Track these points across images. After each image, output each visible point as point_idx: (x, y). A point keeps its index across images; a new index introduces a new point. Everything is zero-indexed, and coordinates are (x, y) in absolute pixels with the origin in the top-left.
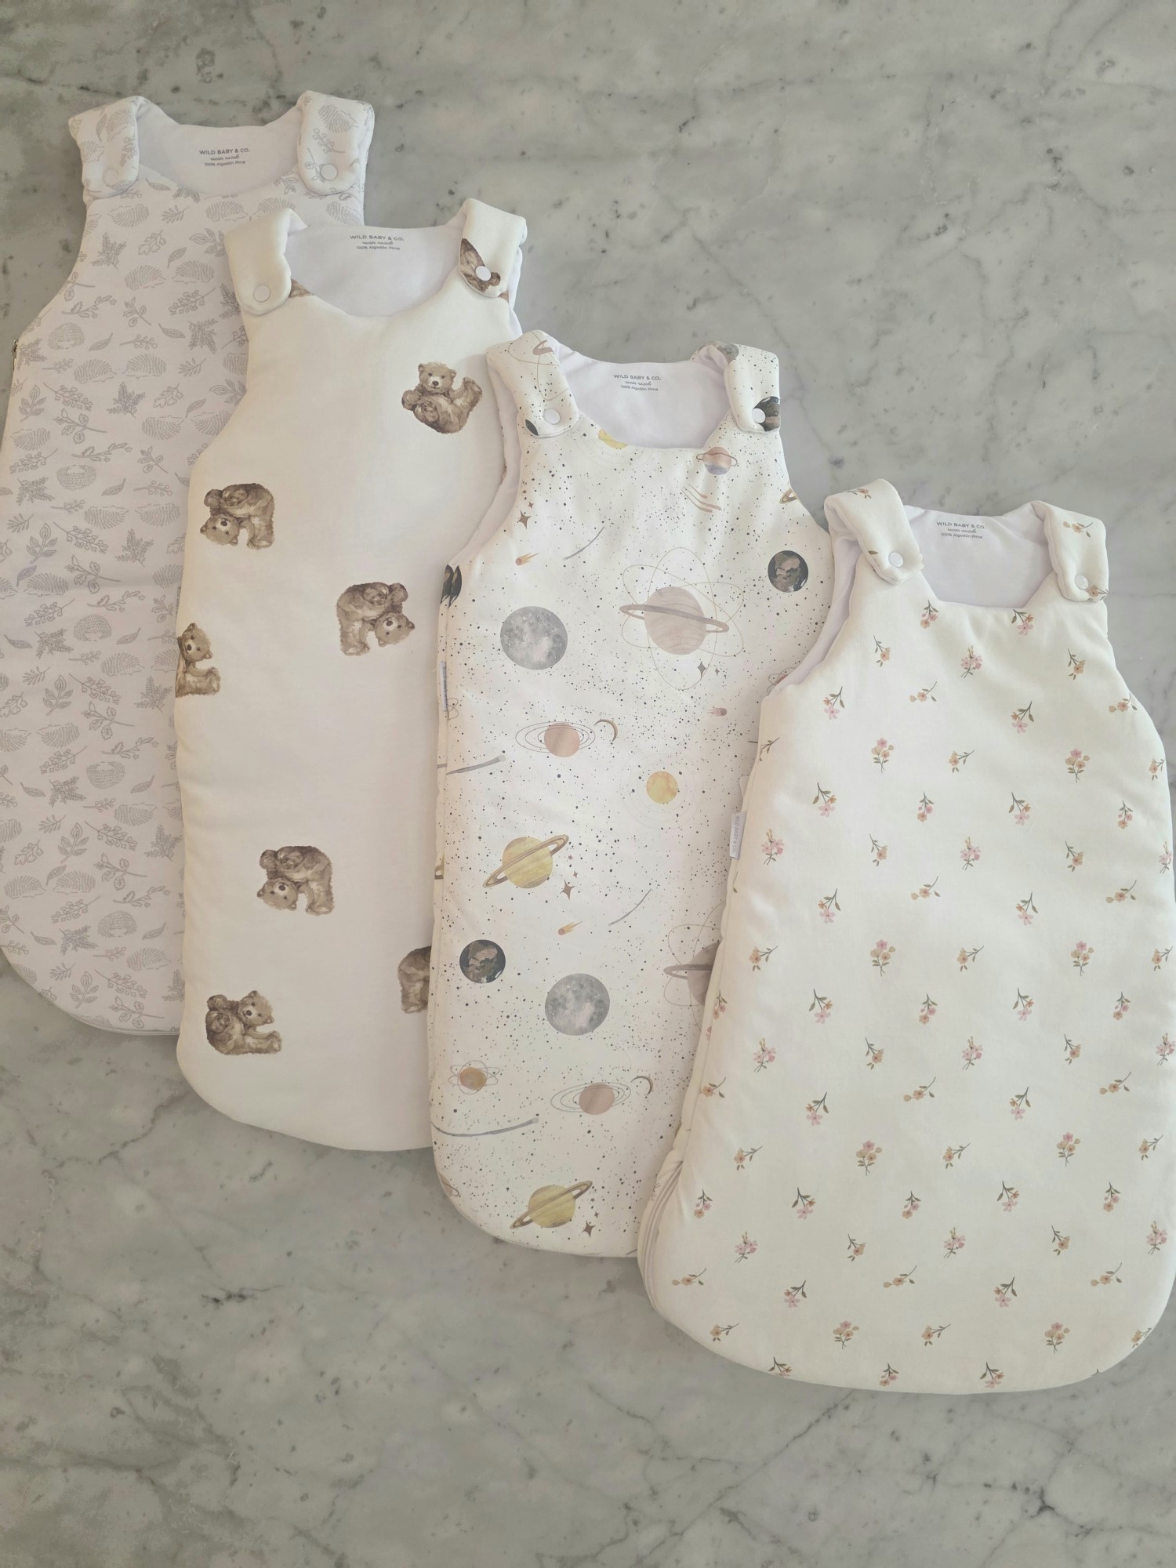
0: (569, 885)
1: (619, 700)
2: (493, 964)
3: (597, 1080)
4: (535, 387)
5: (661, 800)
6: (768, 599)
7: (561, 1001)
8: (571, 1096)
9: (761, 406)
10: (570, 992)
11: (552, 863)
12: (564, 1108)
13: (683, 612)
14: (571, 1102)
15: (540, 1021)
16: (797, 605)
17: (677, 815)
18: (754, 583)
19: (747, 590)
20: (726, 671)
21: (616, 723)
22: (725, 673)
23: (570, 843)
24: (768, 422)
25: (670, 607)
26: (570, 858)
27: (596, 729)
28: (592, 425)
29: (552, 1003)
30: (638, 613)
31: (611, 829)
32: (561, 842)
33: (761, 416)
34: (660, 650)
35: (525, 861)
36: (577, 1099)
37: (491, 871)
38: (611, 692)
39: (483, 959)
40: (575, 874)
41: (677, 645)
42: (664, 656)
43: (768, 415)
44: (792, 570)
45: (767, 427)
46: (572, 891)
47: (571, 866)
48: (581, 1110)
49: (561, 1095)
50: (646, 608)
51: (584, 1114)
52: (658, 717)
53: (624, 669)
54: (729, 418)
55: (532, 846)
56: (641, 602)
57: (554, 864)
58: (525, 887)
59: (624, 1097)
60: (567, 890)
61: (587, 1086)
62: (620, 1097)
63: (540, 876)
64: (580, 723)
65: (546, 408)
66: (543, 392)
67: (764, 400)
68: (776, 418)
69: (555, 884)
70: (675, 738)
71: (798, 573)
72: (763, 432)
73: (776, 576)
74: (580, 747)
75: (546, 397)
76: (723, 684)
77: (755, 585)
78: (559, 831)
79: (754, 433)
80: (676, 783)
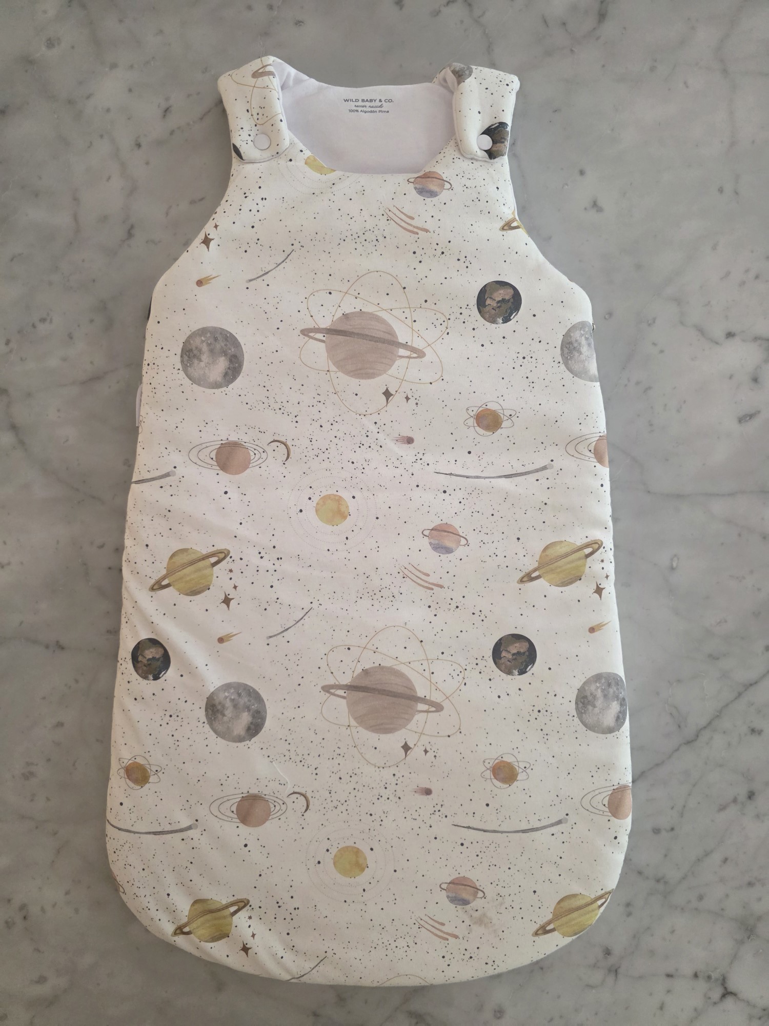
0: (229, 597)
1: (294, 422)
2: (159, 663)
3: (254, 791)
4: (248, 111)
5: (331, 521)
6: (474, 329)
7: (219, 707)
8: (228, 804)
9: (488, 132)
10: (228, 700)
11: (212, 574)
12: (220, 815)
13: (371, 336)
14: (229, 810)
15: (200, 725)
16: (504, 338)
17: (347, 538)
18: (461, 311)
19: (452, 318)
20: (418, 398)
21: (289, 443)
22: (417, 401)
23: (231, 557)
24: (494, 149)
25: (356, 331)
26: (231, 571)
27: (269, 449)
28: (301, 151)
29: (212, 708)
30: (320, 336)
31: (274, 547)
32: (222, 556)
33: (487, 142)
34: (340, 374)
35: (188, 570)
36: (234, 808)
37: (156, 577)
38: (286, 414)
39: (151, 657)
40: (235, 587)
41: (360, 369)
42: (343, 380)
43: (494, 142)
44: (503, 300)
45: (492, 154)
46: (232, 602)
47: (231, 579)
48: (238, 821)
49: (219, 802)
50: (330, 331)
51: (241, 825)
52: (336, 441)
53: (301, 391)
54: (452, 143)
55: (194, 557)
56: (323, 326)
57: (215, 576)
58: (187, 594)
59: (281, 812)
60: (227, 601)
61: (244, 795)
62: (276, 811)
63: (202, 586)
64: (253, 442)
65: (257, 132)
66: (255, 117)
67: (493, 125)
68: (502, 145)
69: (214, 595)
70: (353, 463)
71: (510, 304)
72: (488, 160)
73: (485, 306)
74: (251, 465)
75: (257, 121)
76: (413, 412)
77: (461, 314)
78: (222, 544)
79: (477, 160)
80: (347, 507)
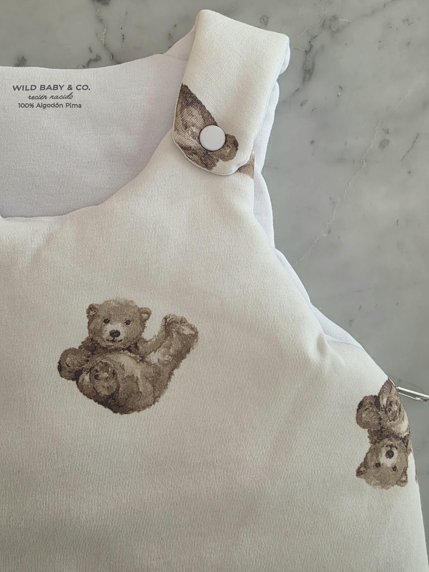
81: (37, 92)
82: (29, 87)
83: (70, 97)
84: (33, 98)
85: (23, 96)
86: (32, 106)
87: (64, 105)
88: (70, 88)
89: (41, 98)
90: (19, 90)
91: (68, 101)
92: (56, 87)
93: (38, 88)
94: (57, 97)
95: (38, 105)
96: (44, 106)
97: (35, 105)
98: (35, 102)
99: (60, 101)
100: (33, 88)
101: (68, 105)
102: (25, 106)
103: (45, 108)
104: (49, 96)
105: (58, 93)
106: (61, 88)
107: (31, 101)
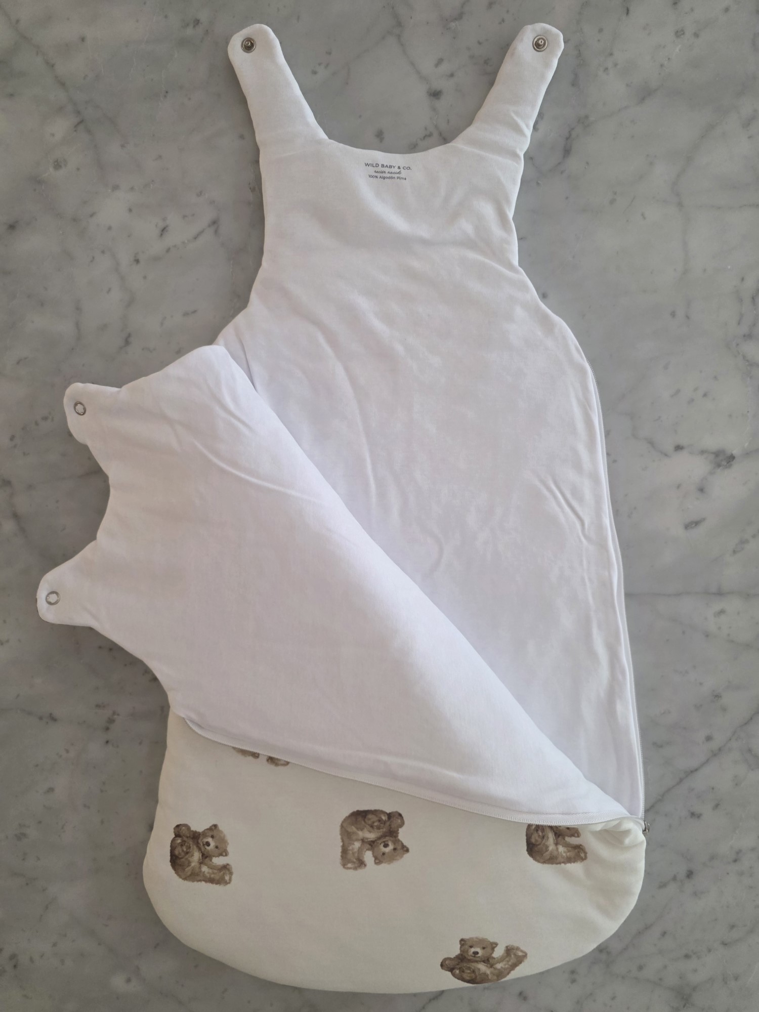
81: (380, 169)
82: (374, 165)
83: (399, 173)
84: (377, 172)
85: (371, 170)
86: (377, 177)
87: (396, 178)
88: (399, 168)
89: (382, 173)
90: (369, 166)
91: (398, 175)
92: (391, 167)
93: (380, 166)
94: (391, 173)
95: (380, 177)
96: (384, 178)
97: (379, 177)
98: (378, 175)
99: (393, 175)
100: (377, 165)
101: (398, 178)
102: (372, 177)
103: (384, 179)
104: (387, 172)
105: (392, 170)
106: (394, 167)
107: (376, 174)
